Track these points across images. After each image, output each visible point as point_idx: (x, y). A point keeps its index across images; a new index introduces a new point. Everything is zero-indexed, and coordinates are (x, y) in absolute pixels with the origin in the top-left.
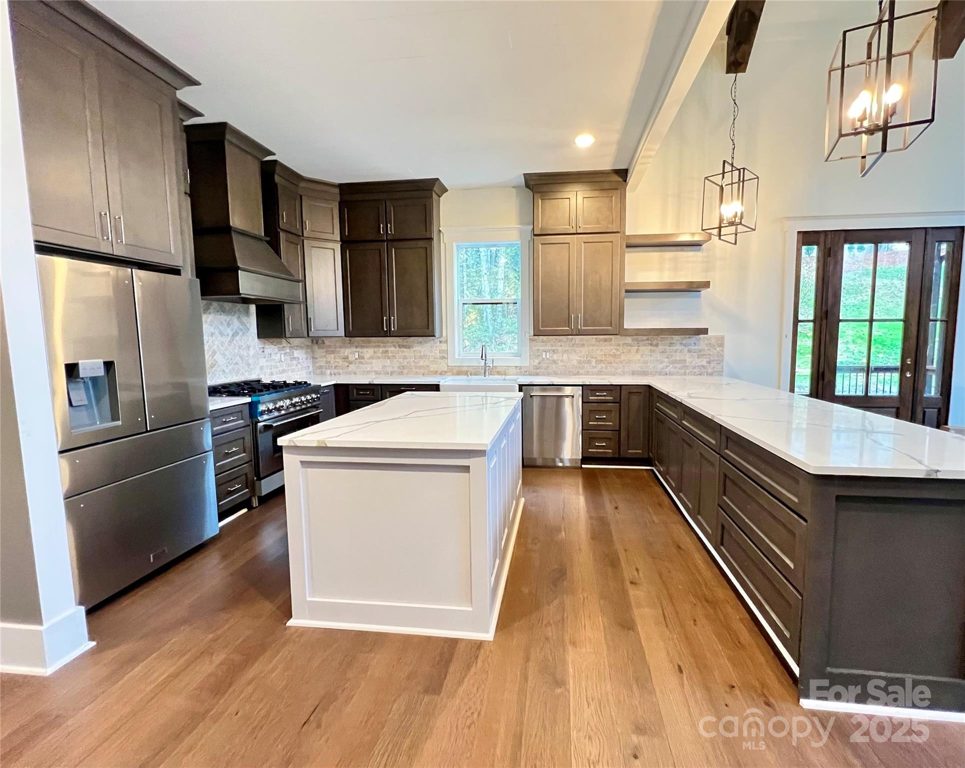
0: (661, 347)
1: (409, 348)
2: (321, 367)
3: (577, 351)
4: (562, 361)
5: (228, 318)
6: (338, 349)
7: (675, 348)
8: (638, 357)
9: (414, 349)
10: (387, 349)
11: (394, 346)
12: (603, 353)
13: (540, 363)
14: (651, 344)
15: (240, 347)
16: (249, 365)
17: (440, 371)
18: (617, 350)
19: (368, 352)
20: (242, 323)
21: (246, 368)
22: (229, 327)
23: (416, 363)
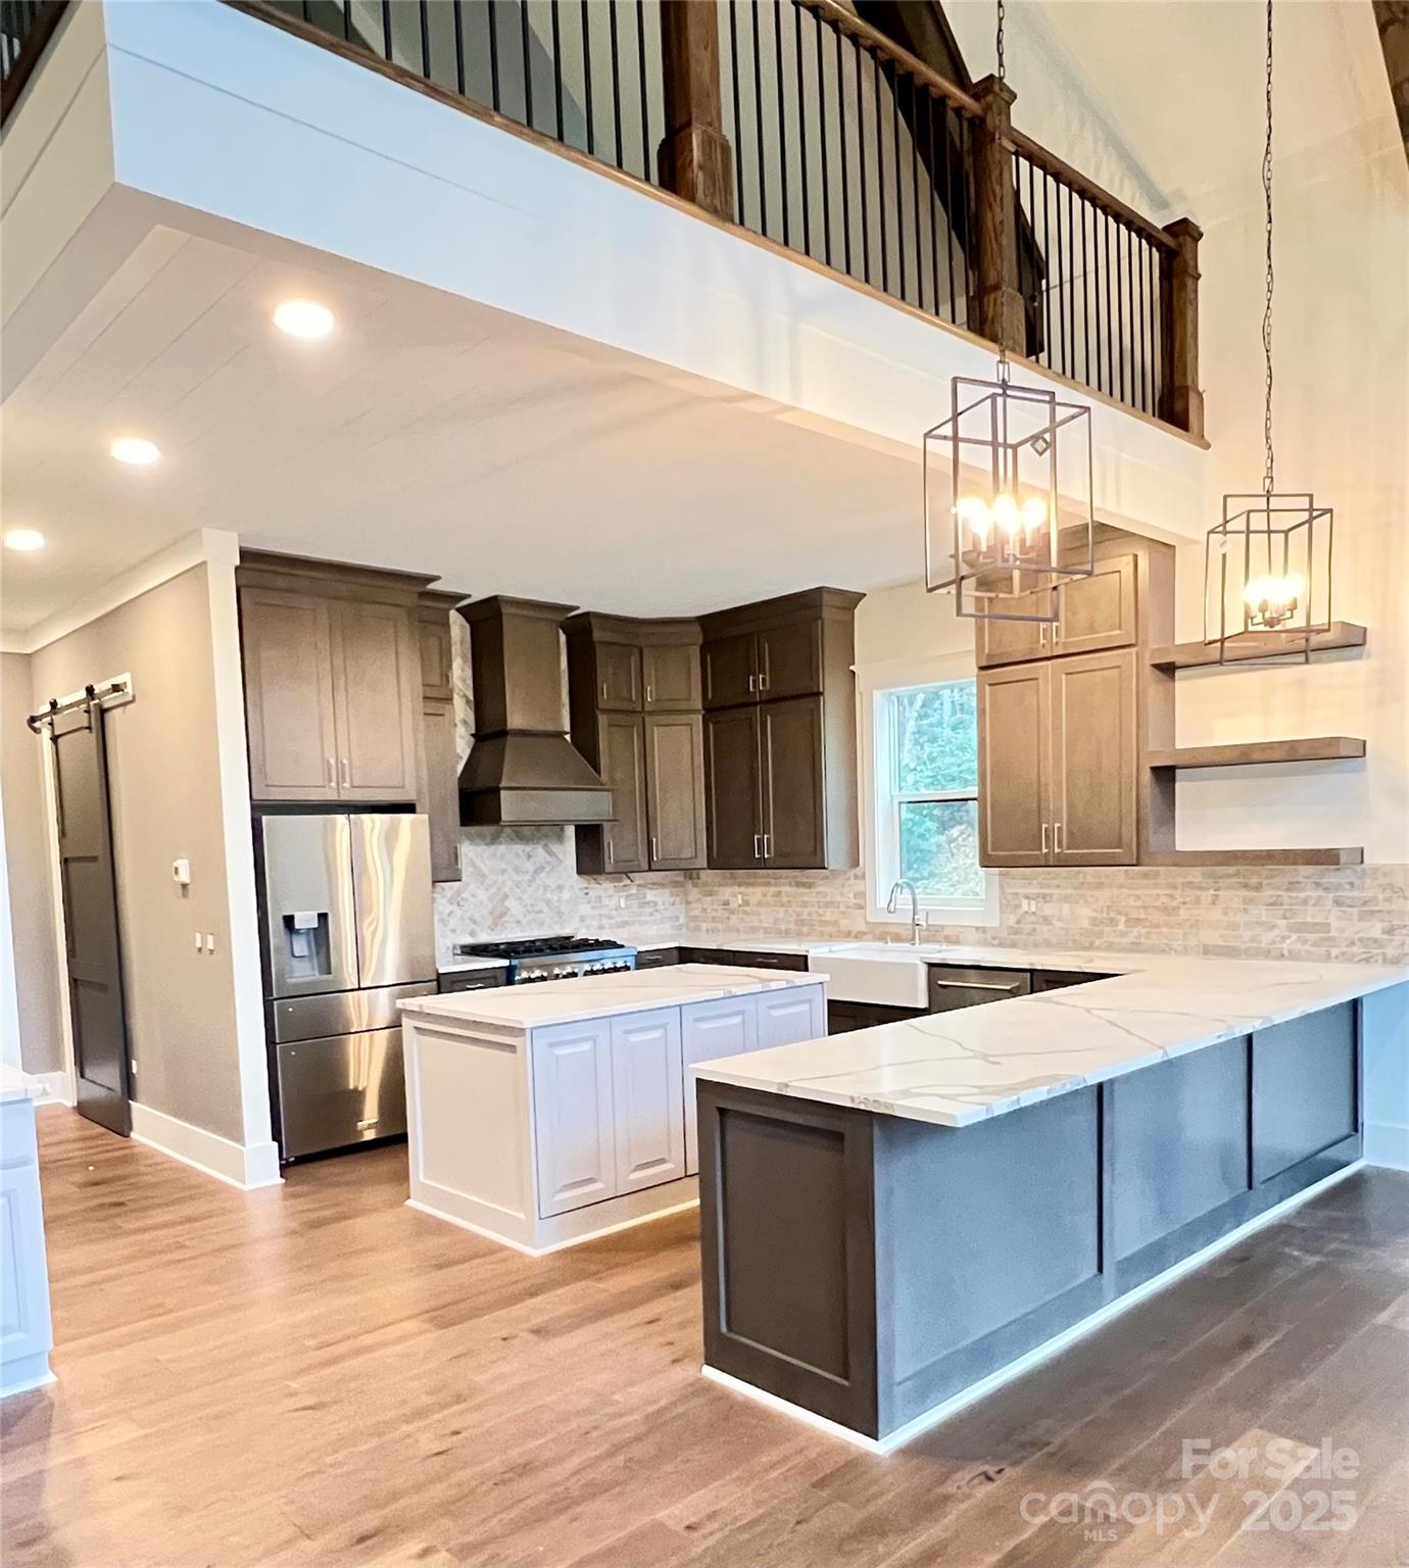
0: (1268, 894)
1: (810, 888)
2: (695, 918)
3: (1090, 899)
4: (1060, 919)
5: (528, 848)
6: (716, 889)
7: (1302, 895)
8: (1215, 914)
9: (819, 889)
10: (779, 889)
11: (790, 885)
12: (1139, 903)
13: (1018, 922)
14: (1246, 886)
15: (546, 888)
16: (560, 913)
17: (855, 931)
18: (1172, 897)
19: (756, 893)
20: (551, 853)
21: (557, 919)
22: (528, 860)
23: (821, 915)
